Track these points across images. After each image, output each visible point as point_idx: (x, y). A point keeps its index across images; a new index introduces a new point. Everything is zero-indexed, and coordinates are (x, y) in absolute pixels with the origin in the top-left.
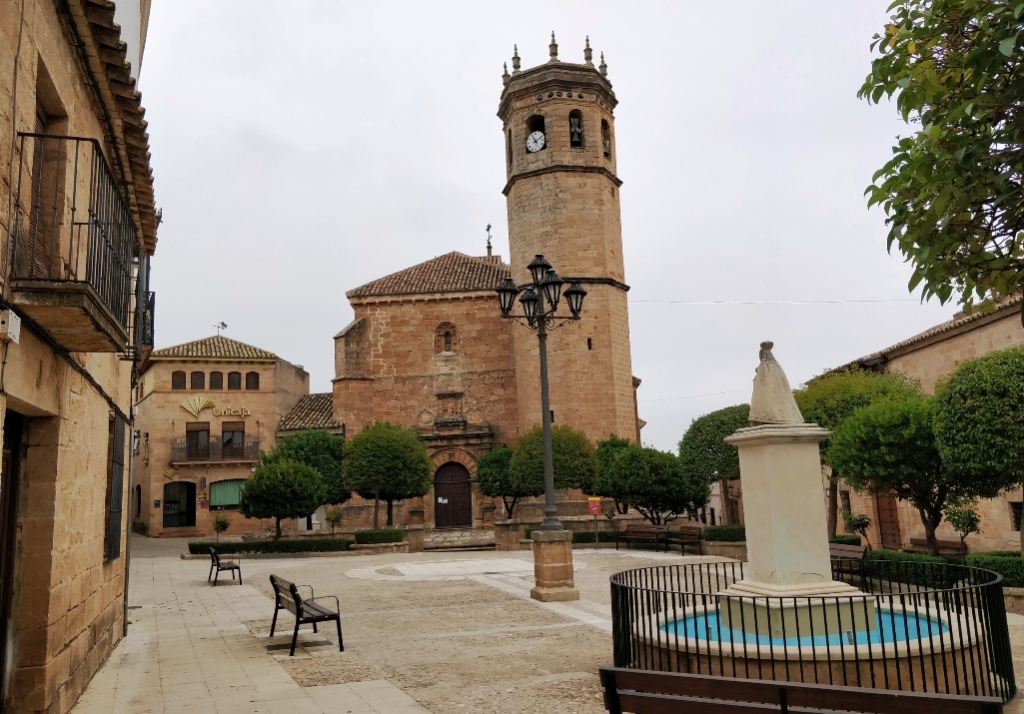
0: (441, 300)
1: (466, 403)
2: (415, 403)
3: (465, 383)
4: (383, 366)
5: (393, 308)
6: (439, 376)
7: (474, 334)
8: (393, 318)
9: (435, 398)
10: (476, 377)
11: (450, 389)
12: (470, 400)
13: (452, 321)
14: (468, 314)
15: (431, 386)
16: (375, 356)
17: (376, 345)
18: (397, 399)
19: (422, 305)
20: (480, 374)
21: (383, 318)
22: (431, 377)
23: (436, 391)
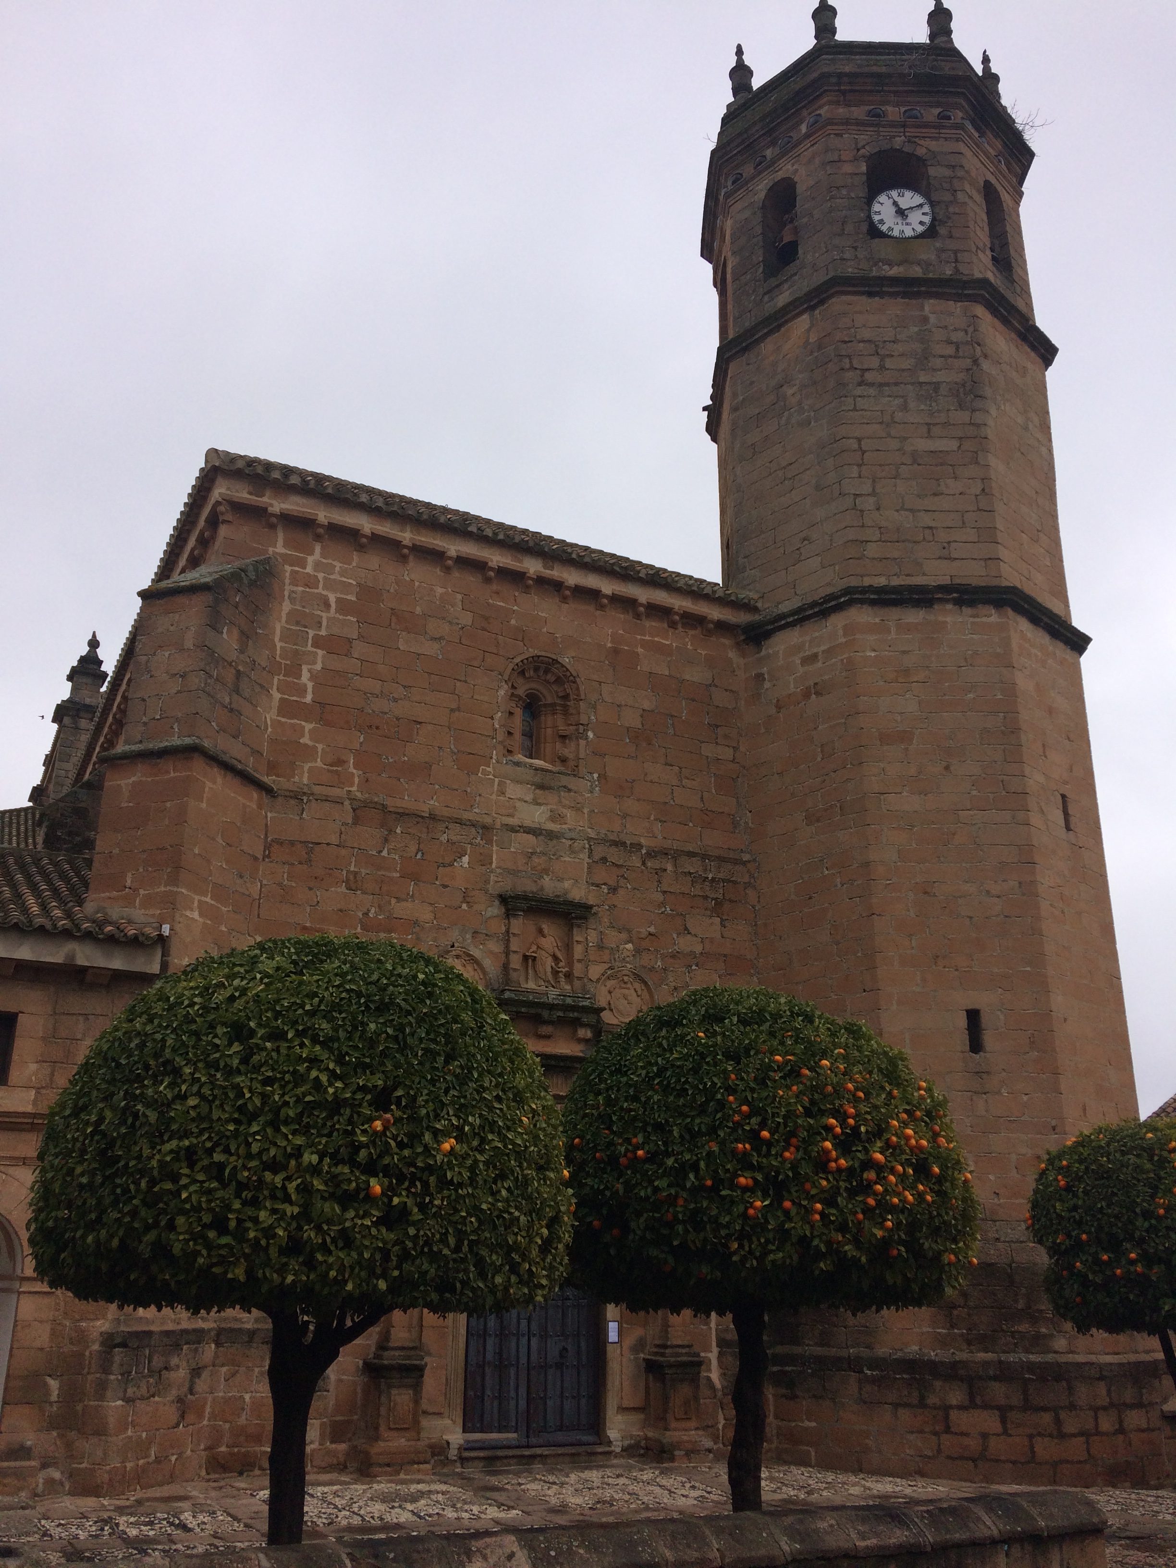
0: (541, 581)
1: (600, 947)
2: (425, 914)
3: (602, 874)
4: (308, 753)
5: (374, 560)
6: (513, 829)
7: (632, 719)
8: (369, 593)
9: (495, 910)
10: (635, 861)
11: (549, 886)
12: (613, 938)
13: (566, 661)
14: (616, 651)
15: (484, 860)
16: (286, 708)
17: (294, 670)
18: (353, 884)
19: (472, 580)
20: (652, 854)
21: (330, 585)
22: (486, 829)
23: (498, 884)
